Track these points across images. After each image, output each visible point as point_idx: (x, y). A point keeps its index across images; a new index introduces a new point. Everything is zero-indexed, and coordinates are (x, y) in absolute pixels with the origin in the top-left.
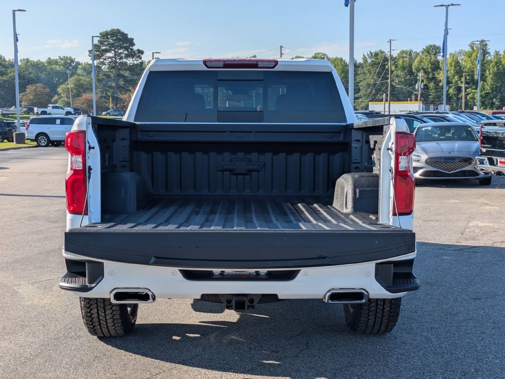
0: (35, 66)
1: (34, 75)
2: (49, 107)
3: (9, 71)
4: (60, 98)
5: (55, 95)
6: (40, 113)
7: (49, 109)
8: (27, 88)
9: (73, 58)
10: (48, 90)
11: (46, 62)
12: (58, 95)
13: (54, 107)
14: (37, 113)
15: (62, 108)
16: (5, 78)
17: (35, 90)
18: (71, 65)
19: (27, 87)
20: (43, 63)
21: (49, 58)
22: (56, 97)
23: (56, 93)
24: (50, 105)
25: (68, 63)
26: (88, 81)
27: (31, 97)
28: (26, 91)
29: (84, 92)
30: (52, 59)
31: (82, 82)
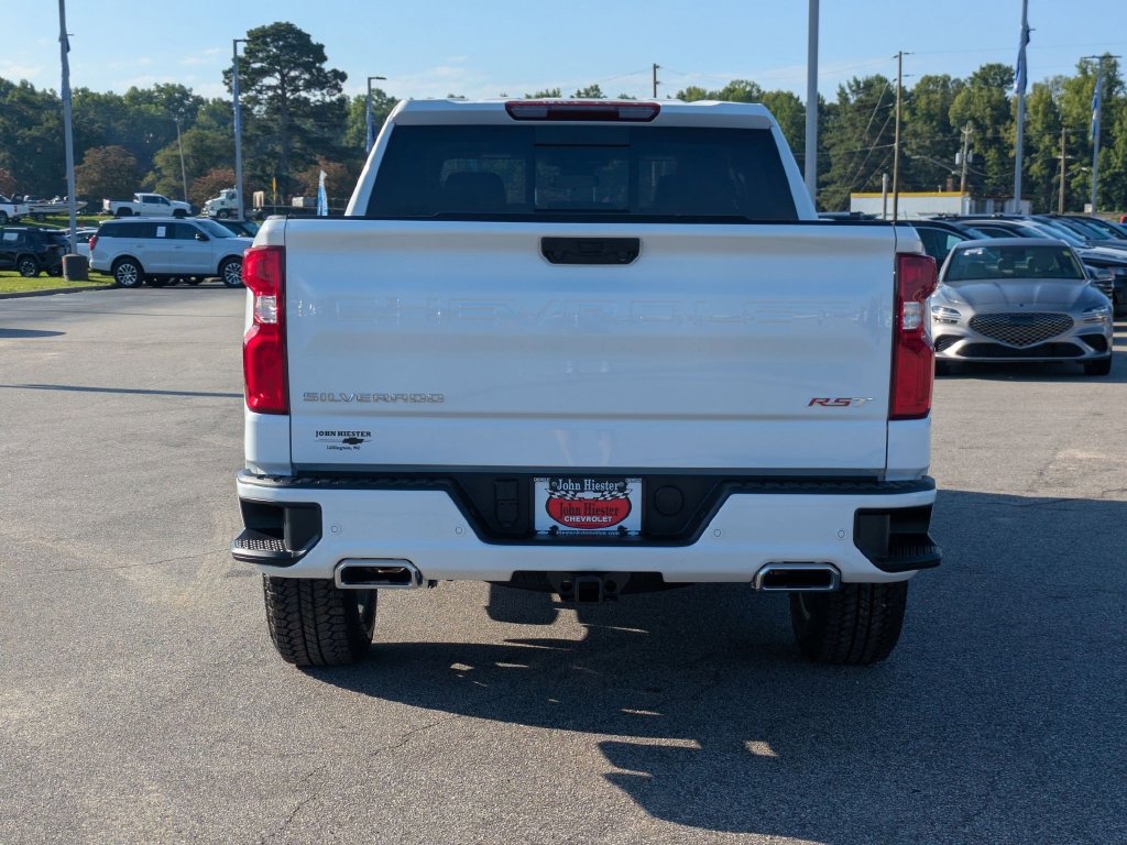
0: (103, 105)
1: (100, 127)
2: (137, 198)
3: (44, 117)
4: (159, 179)
5: (148, 171)
6: (115, 211)
7: (137, 202)
8: (84, 155)
9: (187, 87)
10: (132, 160)
11: (125, 96)
12: (156, 171)
13: (146, 200)
14: (110, 213)
15: (164, 202)
16: (34, 132)
17: (103, 160)
18: (182, 105)
19: (86, 152)
20: (119, 99)
21: (134, 89)
22: (150, 177)
23: (151, 167)
24: (138, 195)
25: (176, 100)
26: (220, 142)
27: (96, 176)
28: (84, 162)
29: (214, 165)
30: (140, 89)
31: (208, 142)
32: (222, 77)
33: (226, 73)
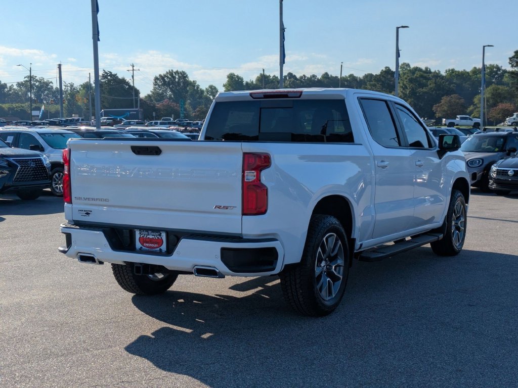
0: (459, 76)
1: (453, 86)
2: (458, 118)
3: (429, 83)
4: (475, 109)
5: (471, 105)
6: (447, 124)
7: (457, 120)
8: (441, 99)
9: (500, 66)
10: (462, 101)
11: (471, 72)
12: (474, 105)
13: (462, 118)
14: (445, 125)
15: (470, 119)
16: (424, 90)
17: (450, 102)
18: (497, 73)
19: (442, 98)
20: (468, 73)
21: (475, 68)
22: (471, 108)
23: (472, 103)
24: (458, 116)
25: (494, 72)
26: (506, 90)
27: (446, 108)
28: (441, 102)
29: (501, 102)
30: (477, 68)
31: (500, 91)
32: (508, 61)
33: (510, 59)
